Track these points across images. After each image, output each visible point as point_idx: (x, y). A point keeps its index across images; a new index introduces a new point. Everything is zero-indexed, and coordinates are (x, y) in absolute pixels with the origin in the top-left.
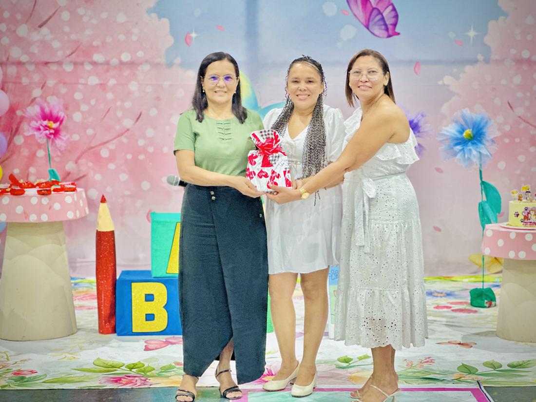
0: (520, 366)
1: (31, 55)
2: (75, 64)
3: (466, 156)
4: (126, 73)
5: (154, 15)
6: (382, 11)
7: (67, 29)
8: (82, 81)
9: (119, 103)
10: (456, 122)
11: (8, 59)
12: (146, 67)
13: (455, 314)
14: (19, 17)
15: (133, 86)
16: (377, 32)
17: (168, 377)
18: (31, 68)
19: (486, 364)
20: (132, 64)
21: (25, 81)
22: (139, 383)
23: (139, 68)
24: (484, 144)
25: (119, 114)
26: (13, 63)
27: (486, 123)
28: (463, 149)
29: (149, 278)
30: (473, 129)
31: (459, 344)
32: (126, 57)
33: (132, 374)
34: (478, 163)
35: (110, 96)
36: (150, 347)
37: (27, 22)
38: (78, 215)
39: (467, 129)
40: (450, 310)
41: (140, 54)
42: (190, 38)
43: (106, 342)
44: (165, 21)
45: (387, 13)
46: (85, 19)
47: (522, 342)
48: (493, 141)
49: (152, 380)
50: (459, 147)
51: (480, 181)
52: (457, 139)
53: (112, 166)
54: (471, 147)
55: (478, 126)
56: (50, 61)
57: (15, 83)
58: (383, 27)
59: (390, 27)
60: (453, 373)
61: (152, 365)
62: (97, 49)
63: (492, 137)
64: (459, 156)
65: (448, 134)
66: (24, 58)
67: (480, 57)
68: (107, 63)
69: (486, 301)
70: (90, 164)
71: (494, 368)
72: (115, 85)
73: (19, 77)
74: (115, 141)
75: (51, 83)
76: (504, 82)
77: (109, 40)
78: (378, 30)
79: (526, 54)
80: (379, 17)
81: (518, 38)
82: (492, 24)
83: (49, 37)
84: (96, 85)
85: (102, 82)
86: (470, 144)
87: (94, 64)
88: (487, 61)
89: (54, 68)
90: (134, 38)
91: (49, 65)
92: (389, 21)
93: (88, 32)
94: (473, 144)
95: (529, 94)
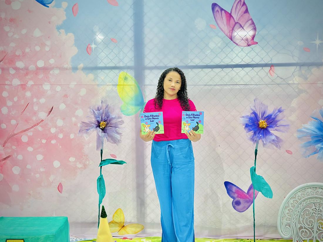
2: (3, 69)
4: (41, 76)
5: (62, 31)
6: (243, 25)
8: (7, 82)
9: (35, 100)
12: (57, 72)
15: (47, 87)
20: (46, 69)
23: (51, 72)
25: (36, 108)
32: (41, 64)
35: (28, 94)
41: (52, 61)
42: (91, 49)
44: (71, 35)
45: (247, 26)
46: (10, 34)
52: (317, 136)
53: (30, 149)
62: (18, 58)
68: (26, 69)
70: (14, 147)
72: (32, 85)
74: (32, 129)
77: (27, 50)
84: (18, 85)
85: (23, 83)
87: (16, 69)
90: (47, 49)
93: (12, 45)
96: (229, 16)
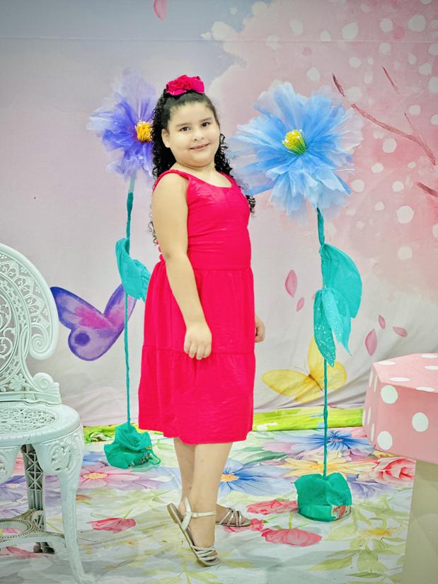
3: (294, 191)
10: (267, 113)
13: (273, 549)
24: (330, 163)
27: (335, 114)
28: (286, 174)
30: (304, 130)
39: (290, 130)
40: (258, 534)
48: (350, 157)
50: (276, 170)
52: (271, 151)
54: (303, 171)
55: (316, 124)
63: (348, 147)
64: (276, 191)
65: (249, 140)
69: (334, 506)
76: (325, 37)
86: (299, 161)
94: (307, 162)
95: (371, 61)
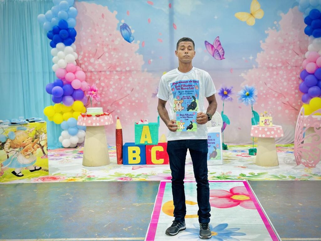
0: (262, 174)
1: (95, 69)
2: (110, 72)
3: (247, 101)
4: (128, 74)
5: (137, 54)
6: (218, 50)
7: (107, 59)
8: (113, 77)
9: (125, 85)
10: (244, 89)
11: (87, 70)
12: (135, 72)
13: (243, 158)
14: (91, 55)
15: (130, 79)
16: (217, 58)
17: (139, 178)
18: (95, 73)
19: (249, 174)
20: (130, 71)
21: (93, 78)
22: (129, 180)
23: (133, 72)
24: (252, 97)
25: (126, 89)
26: (89, 72)
27: (254, 90)
28: (245, 99)
29: (134, 145)
30: (249, 92)
31: (242, 167)
32: (128, 69)
33: (127, 177)
34: (251, 104)
35: (122, 82)
36: (134, 168)
37: (94, 57)
38: (109, 124)
39: (247, 92)
40: (241, 156)
41: (133, 67)
42: (150, 61)
43: (119, 167)
44: (142, 56)
45: (220, 51)
46: (114, 56)
47: (264, 166)
48: (256, 96)
49: (133, 179)
51: (252, 111)
52: (244, 96)
53: (123, 107)
55: (251, 91)
56: (102, 71)
57: (90, 79)
58: (219, 56)
59: (222, 56)
60: (237, 176)
61: (134, 174)
62: (118, 66)
63: (256, 94)
64: (244, 101)
65: (240, 94)
66: (93, 70)
67: (254, 66)
68: (121, 71)
69: (254, 153)
70: (116, 107)
71: (252, 175)
72: (124, 79)
73: (91, 76)
74: (124, 98)
75: (102, 78)
76: (263, 75)
77: (122, 63)
78: (217, 57)
79: (271, 65)
80: (218, 52)
81: (268, 59)
82: (258, 54)
83: (101, 62)
85: (120, 78)
86: (248, 97)
87: (117, 71)
88: (257, 67)
89: (103, 73)
90: (131, 62)
91: (102, 72)
92: (221, 54)
93: (115, 60)
95: (272, 79)
96: (212, 46)
